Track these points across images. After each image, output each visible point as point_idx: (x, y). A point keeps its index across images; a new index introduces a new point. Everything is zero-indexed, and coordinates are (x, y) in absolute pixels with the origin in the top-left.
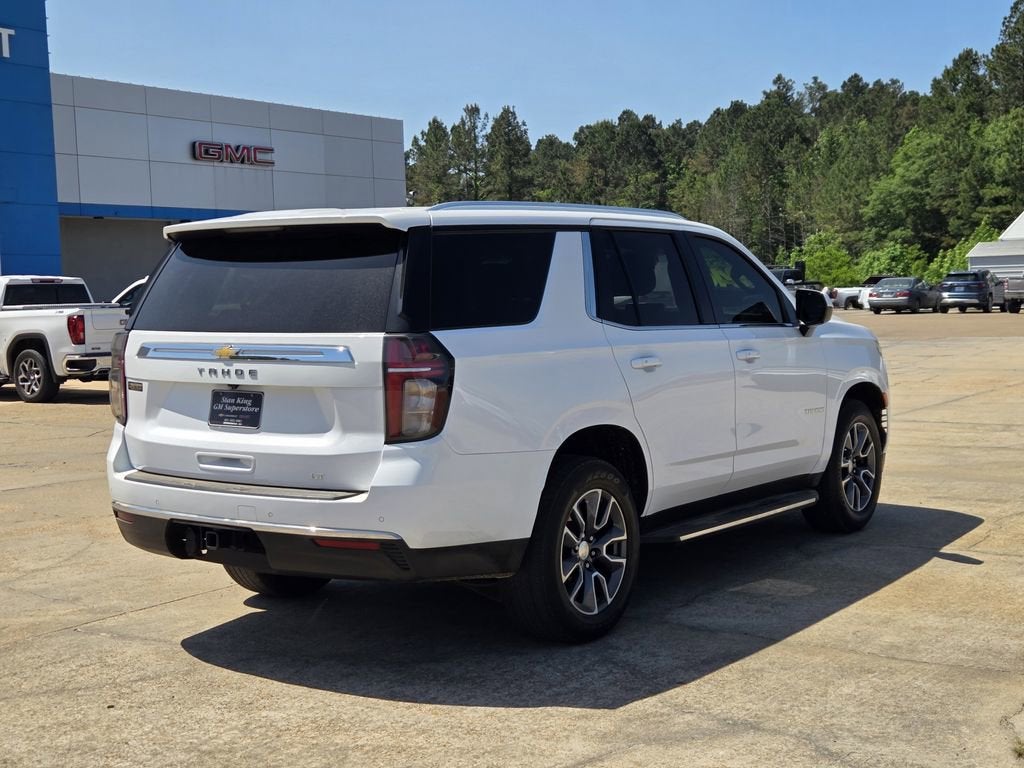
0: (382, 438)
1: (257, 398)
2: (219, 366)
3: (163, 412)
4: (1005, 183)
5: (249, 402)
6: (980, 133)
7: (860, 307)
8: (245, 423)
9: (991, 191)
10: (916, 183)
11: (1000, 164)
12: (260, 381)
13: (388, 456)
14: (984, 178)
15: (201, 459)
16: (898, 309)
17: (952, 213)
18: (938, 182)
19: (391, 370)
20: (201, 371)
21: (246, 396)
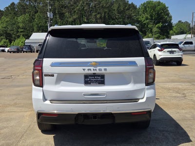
0: (145, 84)
1: (103, 76)
2: (92, 68)
3: (62, 82)
4: (22, 29)
5: (100, 78)
6: (17, 19)
7: (5, 52)
8: (99, 83)
9: (20, 30)
10: (5, 28)
11: (21, 25)
12: (103, 71)
13: (148, 89)
14: (19, 27)
15: (84, 95)
16: (14, 52)
17: (13, 34)
18: (10, 28)
19: (147, 67)
20: (84, 70)
21: (99, 76)
